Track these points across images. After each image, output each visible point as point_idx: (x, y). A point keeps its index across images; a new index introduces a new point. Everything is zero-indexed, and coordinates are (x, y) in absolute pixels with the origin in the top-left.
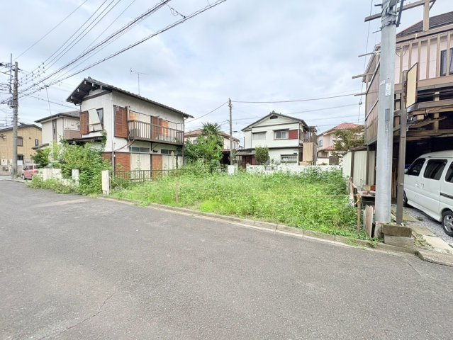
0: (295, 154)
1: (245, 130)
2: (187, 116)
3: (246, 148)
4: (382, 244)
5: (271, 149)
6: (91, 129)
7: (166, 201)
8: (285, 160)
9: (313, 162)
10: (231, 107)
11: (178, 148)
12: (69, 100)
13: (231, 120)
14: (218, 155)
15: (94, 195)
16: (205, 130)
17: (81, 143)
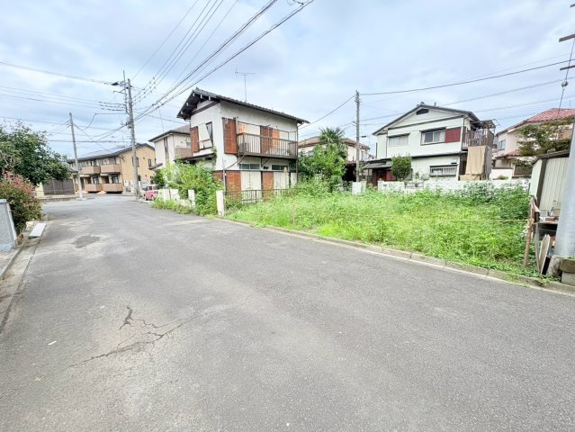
0: (454, 165)
1: (378, 133)
2: (301, 122)
3: (379, 158)
4: (557, 283)
5: (415, 158)
6: (201, 147)
7: (282, 223)
8: (436, 173)
9: (484, 175)
10: (358, 103)
11: (292, 163)
12: (179, 116)
13: (358, 121)
14: (340, 170)
15: (211, 216)
16: (323, 138)
17: (193, 161)
